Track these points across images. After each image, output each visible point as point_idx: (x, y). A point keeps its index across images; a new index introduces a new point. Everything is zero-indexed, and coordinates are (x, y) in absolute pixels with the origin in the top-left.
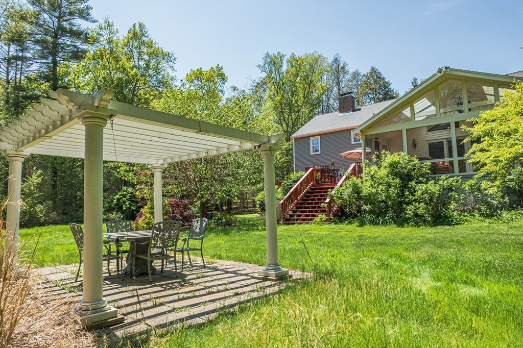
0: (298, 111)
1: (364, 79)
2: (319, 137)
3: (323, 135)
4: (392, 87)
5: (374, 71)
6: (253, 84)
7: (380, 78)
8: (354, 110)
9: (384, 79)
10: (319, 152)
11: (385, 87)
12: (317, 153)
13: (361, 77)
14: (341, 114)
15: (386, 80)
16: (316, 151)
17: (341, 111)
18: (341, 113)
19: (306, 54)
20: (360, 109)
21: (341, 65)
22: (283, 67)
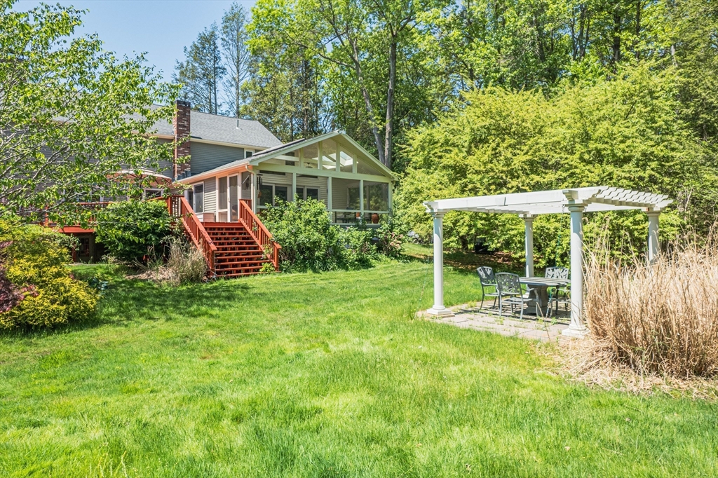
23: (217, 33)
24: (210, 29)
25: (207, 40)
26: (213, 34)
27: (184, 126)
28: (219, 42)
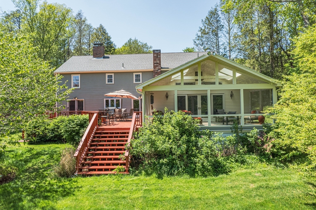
0: (50, 47)
1: (95, 31)
2: (79, 76)
3: (82, 74)
4: (112, 40)
5: (101, 27)
6: (3, 15)
7: (105, 33)
8: (104, 57)
9: (107, 34)
10: (79, 87)
11: (108, 40)
12: (77, 87)
13: (92, 29)
14: (95, 59)
15: (109, 35)
16: (76, 86)
17: (94, 56)
18: (94, 57)
19: (56, 3)
20: (108, 58)
21: (83, 19)
22: (37, 9)
23: (218, 8)
24: (214, 7)
25: (213, 13)
26: (216, 10)
27: (157, 63)
28: (219, 13)
